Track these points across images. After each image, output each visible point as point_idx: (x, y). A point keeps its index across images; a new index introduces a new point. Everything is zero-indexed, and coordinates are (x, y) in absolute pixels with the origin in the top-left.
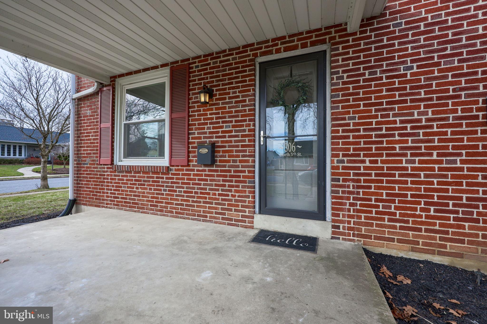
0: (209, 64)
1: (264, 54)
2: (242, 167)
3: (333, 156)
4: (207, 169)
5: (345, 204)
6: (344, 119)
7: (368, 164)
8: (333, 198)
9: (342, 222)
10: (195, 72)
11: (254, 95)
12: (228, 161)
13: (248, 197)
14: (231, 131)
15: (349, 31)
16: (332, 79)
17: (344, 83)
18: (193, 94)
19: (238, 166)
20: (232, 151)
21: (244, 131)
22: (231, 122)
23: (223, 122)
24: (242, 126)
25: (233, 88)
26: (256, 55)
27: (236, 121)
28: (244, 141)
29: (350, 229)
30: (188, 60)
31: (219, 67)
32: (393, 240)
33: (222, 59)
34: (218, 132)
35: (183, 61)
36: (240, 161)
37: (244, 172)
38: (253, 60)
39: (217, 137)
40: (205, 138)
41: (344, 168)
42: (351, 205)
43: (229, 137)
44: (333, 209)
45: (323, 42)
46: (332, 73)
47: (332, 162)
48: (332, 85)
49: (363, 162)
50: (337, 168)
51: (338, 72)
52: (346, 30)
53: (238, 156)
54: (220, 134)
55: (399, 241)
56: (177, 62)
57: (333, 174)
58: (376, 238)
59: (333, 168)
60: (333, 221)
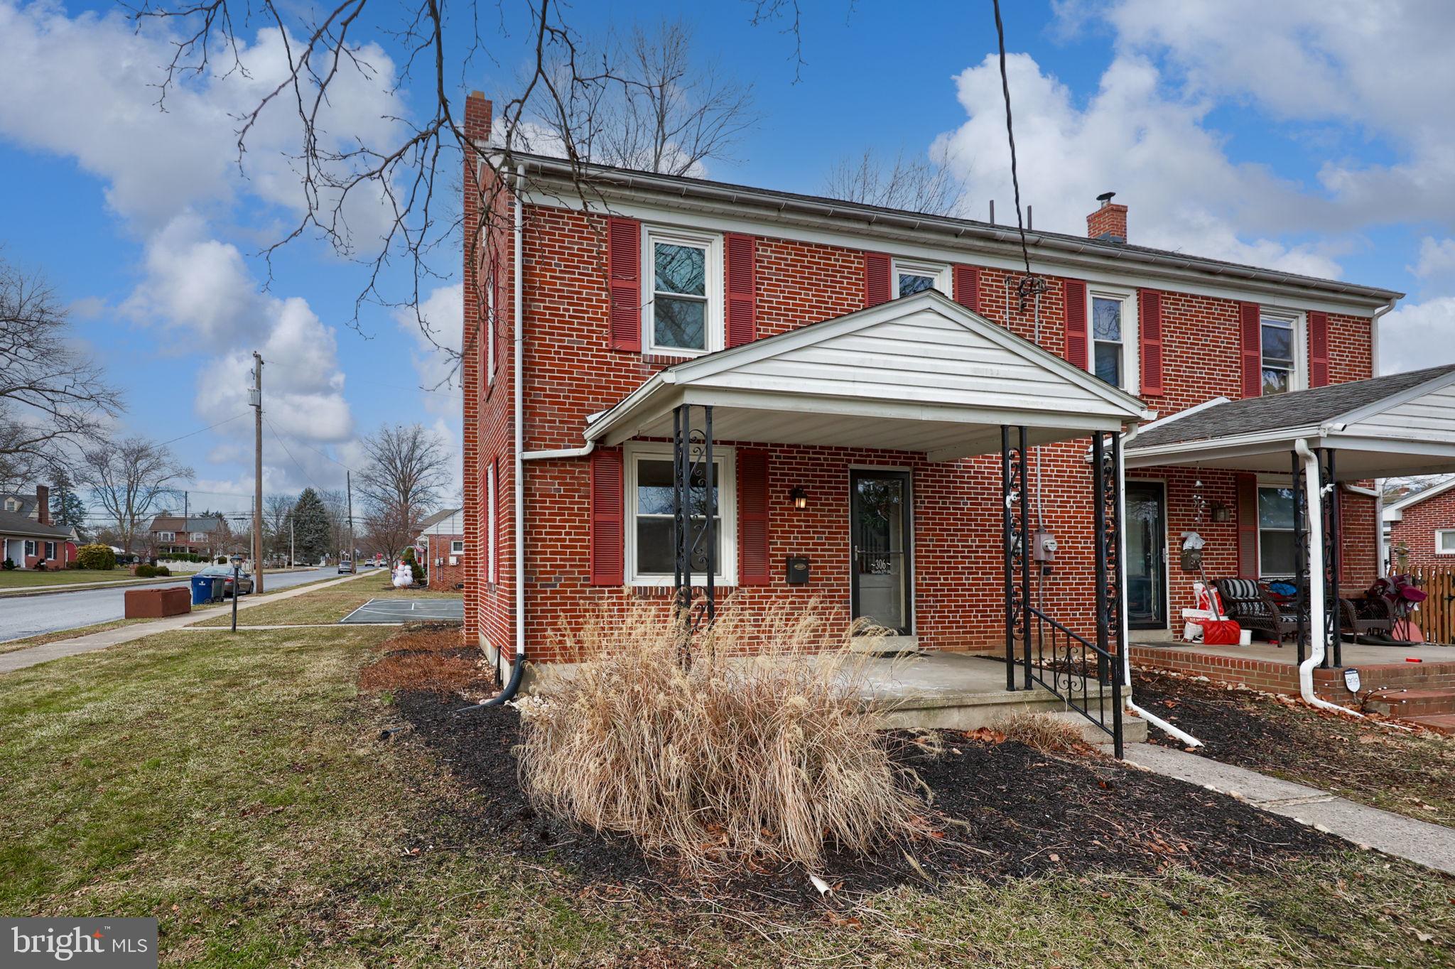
0: (795, 458)
1: (856, 462)
2: (837, 585)
3: (917, 573)
4: (794, 588)
5: (927, 617)
6: (926, 540)
7: (942, 581)
8: (917, 612)
9: (925, 634)
10: (775, 463)
11: (847, 505)
12: (821, 579)
13: (845, 619)
14: (824, 544)
15: (929, 461)
16: (915, 502)
17: (926, 508)
18: (774, 492)
19: (832, 585)
20: (825, 567)
21: (839, 544)
22: (824, 533)
23: (814, 532)
24: (837, 539)
25: (826, 494)
26: (849, 461)
27: (829, 533)
28: (840, 556)
29: (932, 639)
30: (766, 445)
31: (807, 464)
32: (958, 644)
33: (811, 455)
34: (808, 544)
35: (756, 444)
36: (835, 579)
37: (840, 591)
38: (845, 466)
39: (806, 550)
40: (790, 549)
41: (927, 585)
42: (933, 617)
43: (822, 550)
44: (917, 623)
45: (909, 464)
46: (915, 497)
47: (917, 579)
48: (915, 507)
49: (939, 579)
50: (922, 585)
51: (921, 497)
52: (925, 459)
53: (833, 573)
54: (811, 546)
55: (963, 643)
56: (749, 443)
57: (917, 590)
58: (949, 644)
59: (917, 584)
60: (918, 633)
